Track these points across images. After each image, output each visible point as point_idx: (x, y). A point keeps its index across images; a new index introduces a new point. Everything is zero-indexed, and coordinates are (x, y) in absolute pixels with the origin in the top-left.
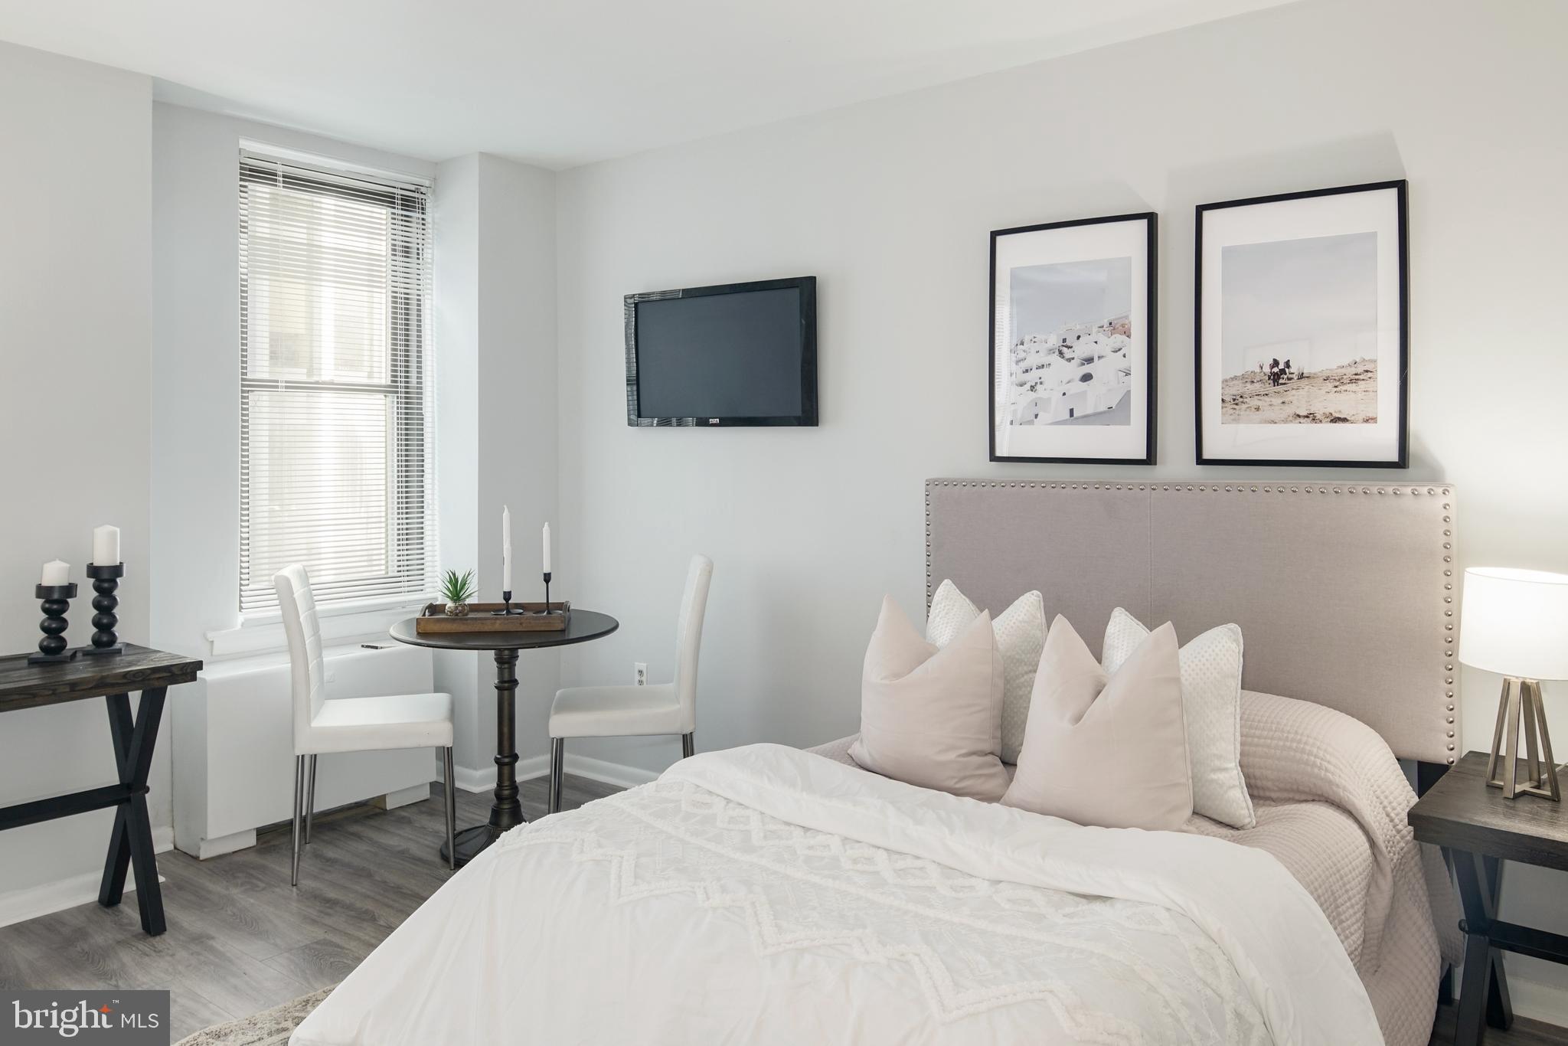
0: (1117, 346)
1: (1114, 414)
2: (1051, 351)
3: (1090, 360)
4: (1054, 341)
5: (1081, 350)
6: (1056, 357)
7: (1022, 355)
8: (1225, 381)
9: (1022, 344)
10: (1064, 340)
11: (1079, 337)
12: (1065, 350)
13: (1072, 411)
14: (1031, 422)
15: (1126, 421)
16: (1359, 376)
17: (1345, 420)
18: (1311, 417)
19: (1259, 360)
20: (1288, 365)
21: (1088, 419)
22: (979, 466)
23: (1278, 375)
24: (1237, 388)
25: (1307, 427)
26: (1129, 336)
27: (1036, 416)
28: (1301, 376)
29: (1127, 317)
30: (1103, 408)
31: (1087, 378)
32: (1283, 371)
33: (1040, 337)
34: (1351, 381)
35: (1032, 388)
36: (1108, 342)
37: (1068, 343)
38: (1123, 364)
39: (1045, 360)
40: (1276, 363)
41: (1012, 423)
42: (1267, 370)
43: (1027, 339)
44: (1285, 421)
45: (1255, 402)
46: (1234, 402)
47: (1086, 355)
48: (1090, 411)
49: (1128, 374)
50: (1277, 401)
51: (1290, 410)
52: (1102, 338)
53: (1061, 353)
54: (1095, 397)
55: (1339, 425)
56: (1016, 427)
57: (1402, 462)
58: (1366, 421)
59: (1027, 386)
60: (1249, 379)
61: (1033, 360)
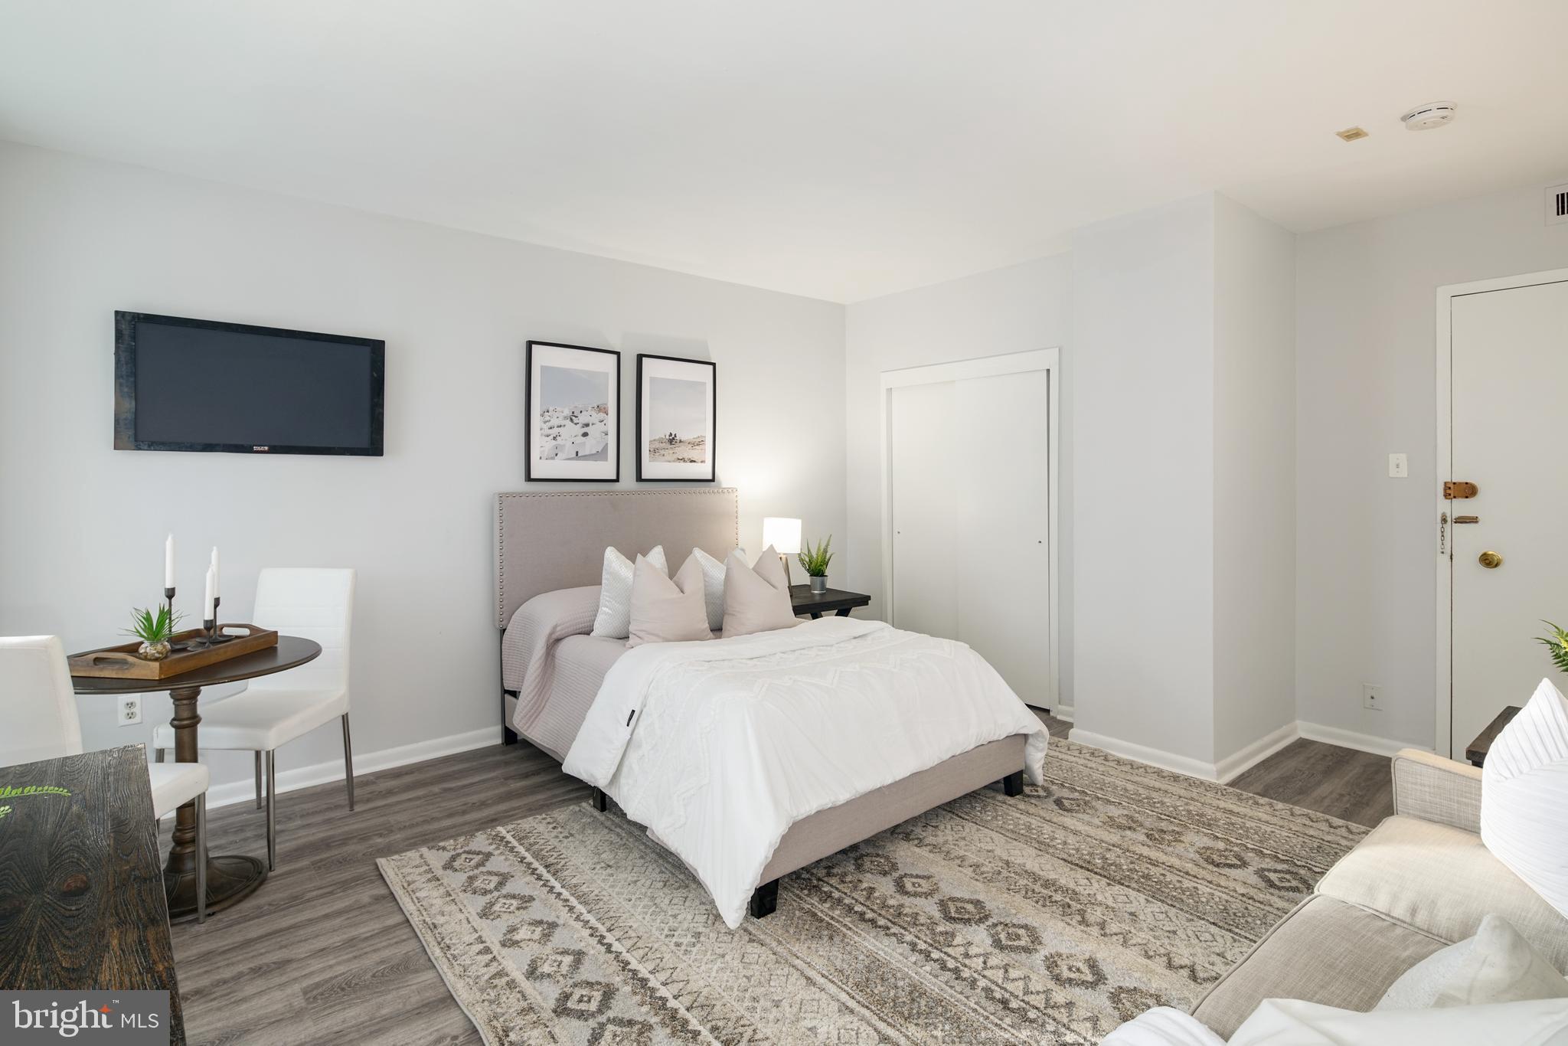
0: (602, 418)
1: (601, 455)
2: (565, 418)
3: (587, 425)
4: (567, 412)
5: (583, 419)
6: (568, 422)
7: (548, 418)
8: (650, 441)
9: (548, 412)
10: (573, 413)
11: (581, 412)
12: (574, 418)
13: (577, 452)
14: (553, 458)
15: (606, 459)
16: (698, 443)
17: (694, 461)
18: (683, 460)
19: (663, 433)
20: (675, 435)
21: (586, 457)
22: (517, 483)
23: (672, 440)
24: (657, 445)
25: (682, 464)
26: (607, 414)
27: (556, 455)
28: (680, 441)
29: (606, 404)
30: (594, 452)
31: (585, 435)
32: (673, 439)
33: (558, 409)
34: (698, 445)
35: (554, 438)
36: (596, 417)
37: (575, 414)
38: (604, 429)
39: (563, 423)
40: (671, 434)
41: (541, 458)
42: (667, 437)
43: (551, 409)
44: (674, 461)
45: (662, 452)
46: (654, 451)
47: (586, 422)
48: (587, 453)
49: (606, 435)
50: (671, 452)
51: (676, 456)
52: (594, 414)
53: (571, 420)
54: (590, 446)
55: (693, 464)
56: (543, 461)
57: (713, 480)
58: (702, 462)
59: (551, 437)
60: (661, 441)
61: (555, 422)
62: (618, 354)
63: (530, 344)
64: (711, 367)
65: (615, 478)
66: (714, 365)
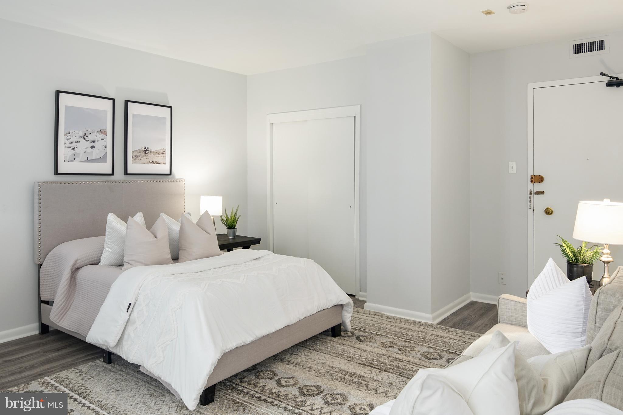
0: (103, 138)
1: (102, 159)
2: (80, 137)
3: (94, 142)
4: (81, 134)
5: (91, 138)
6: (82, 139)
7: (69, 137)
8: (133, 151)
9: (69, 133)
10: (85, 134)
11: (90, 134)
12: (85, 137)
13: (88, 158)
14: (72, 161)
15: (105, 162)
16: (163, 153)
17: (159, 163)
18: (153, 162)
20: (148, 148)
21: (93, 161)
22: (49, 176)
23: (146, 151)
24: (136, 154)
25: (152, 165)
26: (106, 135)
27: (75, 159)
28: (151, 152)
29: (106, 129)
30: (98, 157)
31: (93, 147)
32: (147, 150)
33: (76, 132)
34: (161, 154)
35: (73, 149)
36: (99, 137)
37: (86, 135)
38: (105, 144)
39: (78, 140)
40: (145, 148)
41: (64, 161)
42: (143, 149)
43: (71, 132)
44: (147, 163)
45: (140, 158)
46: (135, 157)
47: (93, 139)
48: (94, 158)
49: (106, 147)
50: (145, 158)
51: (148, 160)
52: (98, 135)
53: (84, 138)
54: (96, 154)
55: (158, 165)
56: (66, 163)
57: (170, 174)
58: (164, 164)
59: (71, 148)
60: (139, 151)
61: (73, 139)
62: (113, 100)
63: (58, 93)
64: (169, 109)
65: (111, 173)
66: (171, 108)
